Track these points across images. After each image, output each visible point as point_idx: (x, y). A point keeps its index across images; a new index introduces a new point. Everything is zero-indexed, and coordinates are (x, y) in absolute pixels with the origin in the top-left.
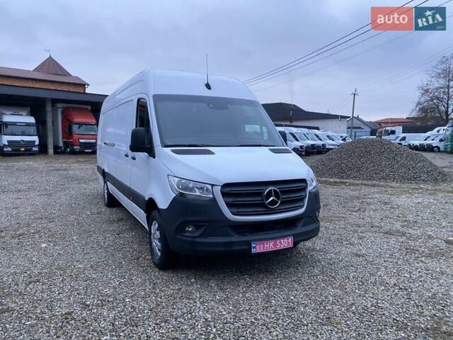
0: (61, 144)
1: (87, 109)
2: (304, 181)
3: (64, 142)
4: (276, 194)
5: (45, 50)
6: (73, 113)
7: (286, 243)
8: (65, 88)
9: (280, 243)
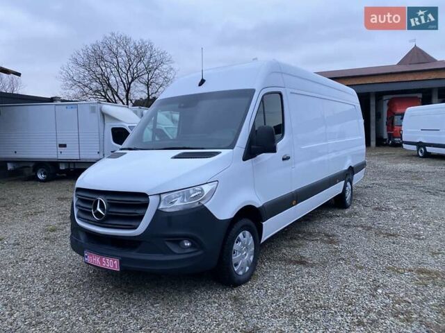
0: (386, 136)
1: (416, 97)
2: (145, 195)
3: (389, 134)
4: (102, 206)
5: (410, 41)
6: (397, 104)
7: (112, 264)
8: (411, 78)
9: (106, 261)
